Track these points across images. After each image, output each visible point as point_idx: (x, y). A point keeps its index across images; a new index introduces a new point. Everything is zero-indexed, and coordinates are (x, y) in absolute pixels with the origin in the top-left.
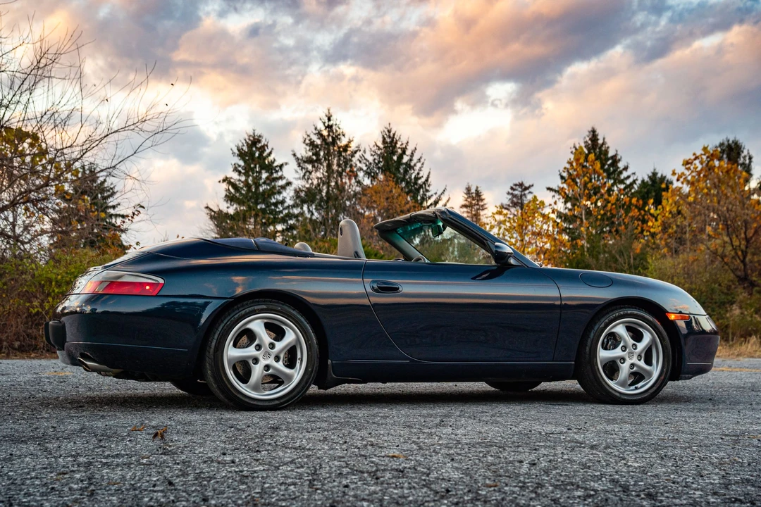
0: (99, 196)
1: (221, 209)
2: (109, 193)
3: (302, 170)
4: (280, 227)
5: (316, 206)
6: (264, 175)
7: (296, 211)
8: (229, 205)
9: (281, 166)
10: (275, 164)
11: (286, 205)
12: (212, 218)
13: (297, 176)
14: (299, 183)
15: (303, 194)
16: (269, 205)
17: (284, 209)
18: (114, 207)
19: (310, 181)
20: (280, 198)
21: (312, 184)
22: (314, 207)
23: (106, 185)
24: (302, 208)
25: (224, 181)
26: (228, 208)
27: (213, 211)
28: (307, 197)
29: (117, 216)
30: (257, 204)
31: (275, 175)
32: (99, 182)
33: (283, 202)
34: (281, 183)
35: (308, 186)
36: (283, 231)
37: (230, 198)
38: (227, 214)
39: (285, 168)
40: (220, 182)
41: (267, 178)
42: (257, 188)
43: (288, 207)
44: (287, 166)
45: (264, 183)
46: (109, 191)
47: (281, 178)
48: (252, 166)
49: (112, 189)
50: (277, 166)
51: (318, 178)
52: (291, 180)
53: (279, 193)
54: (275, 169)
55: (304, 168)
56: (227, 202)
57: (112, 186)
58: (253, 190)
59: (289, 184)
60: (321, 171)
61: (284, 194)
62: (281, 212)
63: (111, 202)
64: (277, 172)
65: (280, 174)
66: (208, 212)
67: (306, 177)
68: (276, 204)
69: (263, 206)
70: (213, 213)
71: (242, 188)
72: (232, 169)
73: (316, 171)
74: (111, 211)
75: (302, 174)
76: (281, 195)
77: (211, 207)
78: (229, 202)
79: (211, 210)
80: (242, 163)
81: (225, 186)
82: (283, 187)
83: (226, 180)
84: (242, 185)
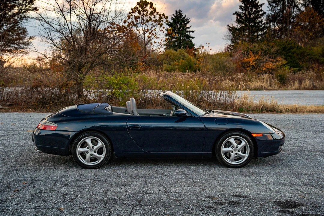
0: (183, 23)
1: (234, 26)
2: (187, 22)
3: (270, 6)
4: (260, 33)
5: (277, 23)
6: (254, 10)
7: (268, 25)
8: (238, 24)
9: (261, 5)
10: (259, 4)
11: (263, 23)
12: (230, 30)
13: (268, 9)
14: (269, 13)
15: (271, 18)
16: (255, 23)
17: (262, 25)
18: (189, 28)
19: (274, 11)
20: (260, 20)
21: (275, 12)
22: (275, 23)
23: (186, 18)
24: (270, 24)
25: (235, 14)
26: (237, 25)
27: (231, 27)
28: (272, 19)
29: (190, 31)
30: (250, 23)
31: (258, 9)
32: (183, 17)
33: (261, 22)
34: (261, 13)
35: (273, 13)
36: (262, 35)
37: (238, 21)
38: (237, 28)
39: (263, 6)
40: (233, 14)
41: (255, 11)
42: (250, 16)
43: (264, 24)
44: (264, 5)
45: (253, 13)
46: (187, 21)
47: (261, 10)
48: (248, 6)
49: (188, 20)
50: (259, 5)
51: (278, 10)
52: (265, 11)
53: (260, 17)
54: (258, 7)
55: (272, 5)
56: (237, 23)
57: (188, 19)
58: (248, 17)
59: (265, 13)
60: (280, 6)
61: (262, 18)
62: (261, 26)
63: (188, 26)
64: (259, 8)
65: (261, 9)
66: (228, 28)
67: (273, 10)
68: (258, 23)
69: (253, 24)
70: (230, 28)
71: (243, 16)
72: (239, 8)
73: (277, 6)
74: (188, 30)
75: (271, 8)
76: (261, 19)
77: (230, 26)
78: (238, 23)
79: (230, 27)
80: (243, 5)
81: (235, 16)
82: (262, 15)
83: (236, 13)
84: (243, 15)
